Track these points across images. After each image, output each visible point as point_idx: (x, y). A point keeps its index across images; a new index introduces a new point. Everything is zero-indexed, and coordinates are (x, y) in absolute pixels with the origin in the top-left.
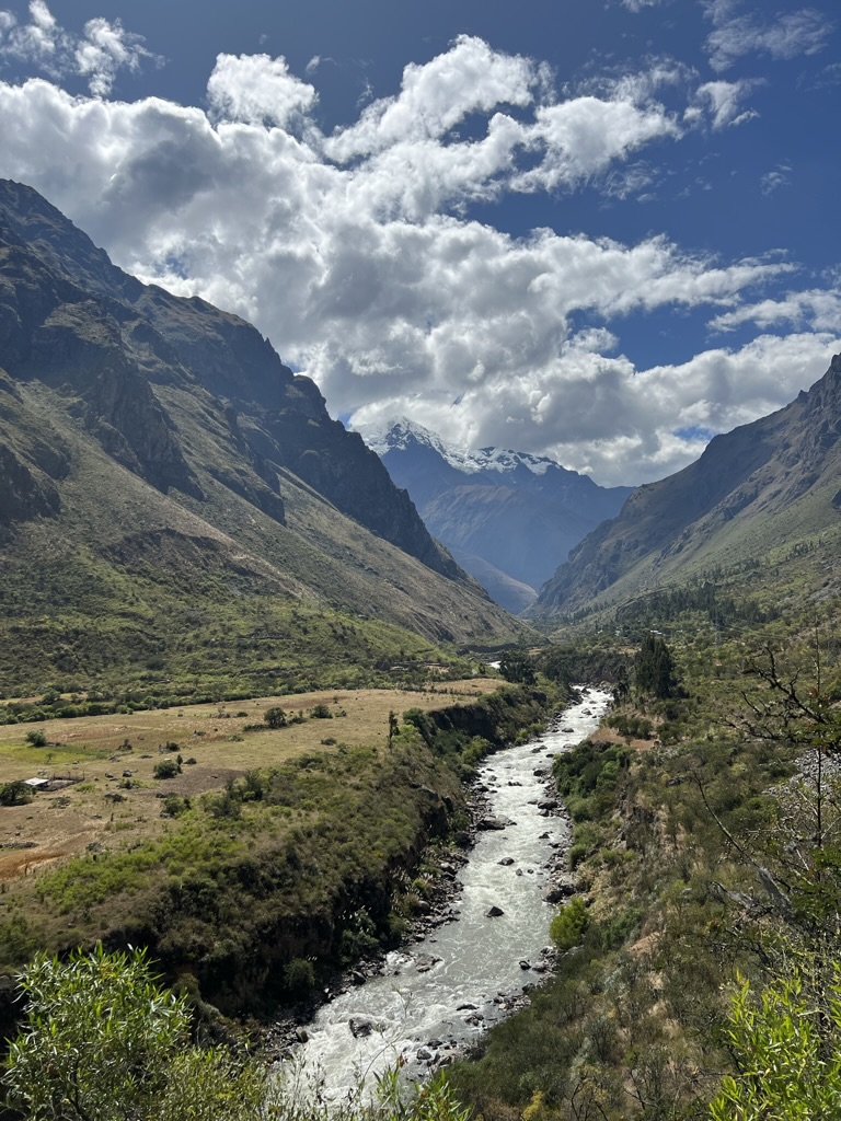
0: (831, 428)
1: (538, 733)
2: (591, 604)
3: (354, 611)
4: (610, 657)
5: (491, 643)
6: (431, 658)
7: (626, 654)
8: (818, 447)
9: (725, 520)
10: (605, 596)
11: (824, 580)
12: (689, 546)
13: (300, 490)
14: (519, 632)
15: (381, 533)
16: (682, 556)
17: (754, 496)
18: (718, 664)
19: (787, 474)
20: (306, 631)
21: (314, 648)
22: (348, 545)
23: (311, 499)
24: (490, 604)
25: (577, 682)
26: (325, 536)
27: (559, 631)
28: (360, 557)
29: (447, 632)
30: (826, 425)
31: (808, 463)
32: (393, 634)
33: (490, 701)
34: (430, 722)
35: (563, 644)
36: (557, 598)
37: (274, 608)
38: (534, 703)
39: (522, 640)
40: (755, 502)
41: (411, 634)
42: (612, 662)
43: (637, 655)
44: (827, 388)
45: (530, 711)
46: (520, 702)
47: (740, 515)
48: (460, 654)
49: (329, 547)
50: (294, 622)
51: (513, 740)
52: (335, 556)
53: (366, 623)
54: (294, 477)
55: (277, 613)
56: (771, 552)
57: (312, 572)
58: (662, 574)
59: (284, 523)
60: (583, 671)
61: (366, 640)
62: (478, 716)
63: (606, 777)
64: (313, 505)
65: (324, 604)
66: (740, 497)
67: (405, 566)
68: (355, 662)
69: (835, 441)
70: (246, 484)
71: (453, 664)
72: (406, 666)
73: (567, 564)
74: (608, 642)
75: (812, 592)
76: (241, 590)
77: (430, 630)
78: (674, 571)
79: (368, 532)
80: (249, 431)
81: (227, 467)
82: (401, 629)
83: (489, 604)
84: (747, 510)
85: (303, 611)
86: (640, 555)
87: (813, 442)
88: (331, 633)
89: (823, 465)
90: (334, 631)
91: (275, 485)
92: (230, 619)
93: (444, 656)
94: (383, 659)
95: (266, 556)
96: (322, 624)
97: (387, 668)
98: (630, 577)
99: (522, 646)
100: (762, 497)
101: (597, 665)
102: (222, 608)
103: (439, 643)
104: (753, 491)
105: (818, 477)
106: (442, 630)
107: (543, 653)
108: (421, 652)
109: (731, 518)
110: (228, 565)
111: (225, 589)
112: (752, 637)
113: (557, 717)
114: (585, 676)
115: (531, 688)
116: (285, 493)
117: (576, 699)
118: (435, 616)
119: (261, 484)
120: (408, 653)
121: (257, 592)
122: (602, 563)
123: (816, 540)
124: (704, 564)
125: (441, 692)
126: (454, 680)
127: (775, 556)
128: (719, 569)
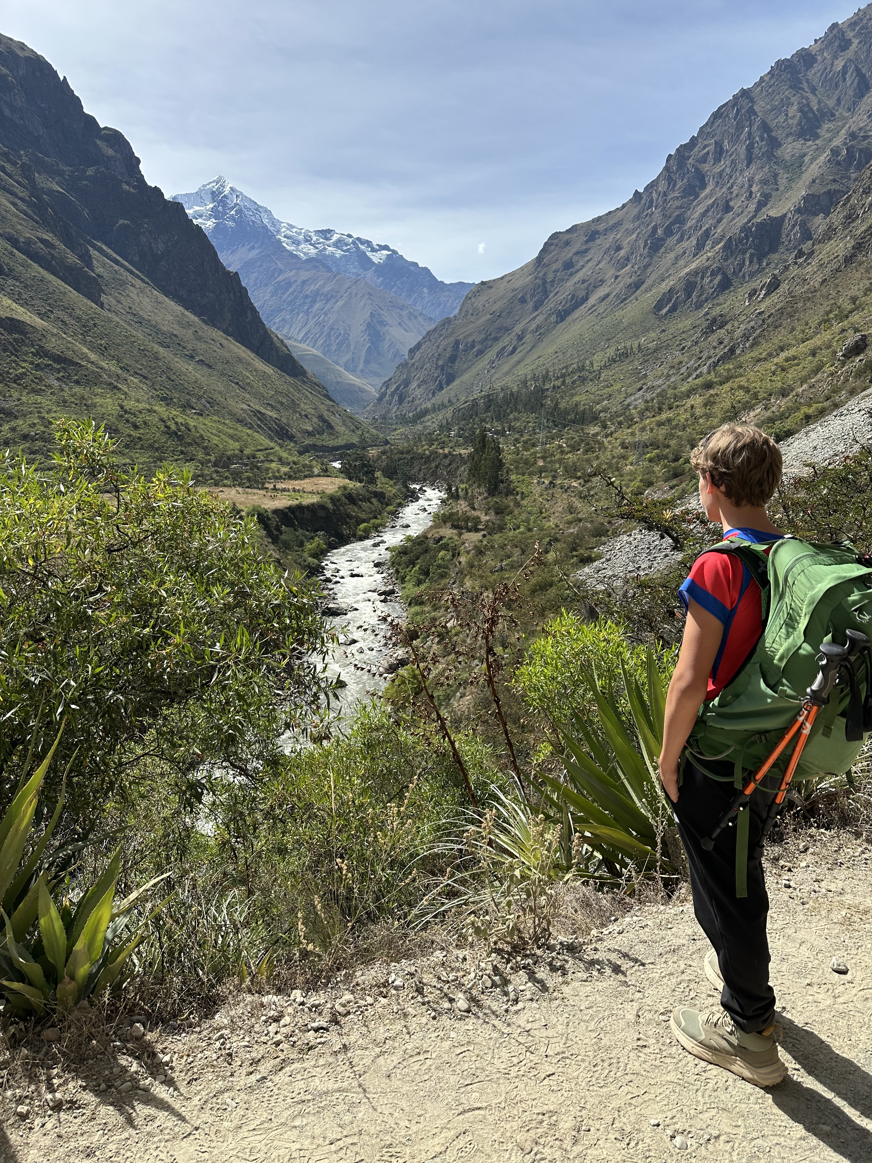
0: (659, 231)
1: (378, 529)
2: (429, 405)
3: (186, 406)
4: (445, 456)
5: (331, 443)
6: (271, 457)
7: (460, 454)
8: (646, 250)
9: (557, 323)
10: (443, 396)
11: (639, 385)
12: (522, 348)
13: (116, 267)
14: (360, 432)
15: (212, 321)
16: (516, 358)
17: (585, 299)
18: (541, 463)
19: (617, 277)
20: (136, 427)
21: (146, 444)
22: (175, 332)
23: (130, 278)
24: (331, 403)
25: (415, 481)
26: (149, 321)
27: (398, 432)
28: (190, 347)
29: (287, 431)
30: (655, 229)
31: (636, 267)
32: (231, 431)
33: (332, 498)
34: (274, 521)
35: (403, 445)
36: (396, 398)
37: (98, 400)
38: (374, 500)
39: (363, 440)
40: (585, 305)
41: (249, 431)
42: (447, 462)
43: (470, 454)
44: (660, 189)
45: (370, 508)
46: (361, 500)
47: (569, 319)
48: (301, 453)
49: (154, 334)
50: (122, 416)
51: (354, 535)
52: (161, 344)
53: (201, 419)
54: (109, 251)
55: (101, 406)
56: (595, 356)
57: (137, 362)
58: (496, 376)
59: (102, 306)
60: (420, 470)
61: (201, 436)
62: (321, 514)
63: (439, 566)
64: (132, 285)
65: (152, 397)
66: (572, 299)
67: (240, 360)
68: (192, 460)
69: (662, 245)
70: (53, 257)
71: (295, 463)
72: (246, 465)
73: (407, 364)
74: (444, 443)
75: (628, 396)
76: (58, 379)
77: (270, 428)
78: (506, 374)
79: (196, 319)
80: (51, 192)
81: (28, 235)
82: (239, 426)
83: (328, 402)
84: (576, 314)
85: (130, 405)
86: (477, 356)
87: (642, 246)
88: (163, 428)
89: (649, 270)
90: (168, 427)
91: (87, 259)
92: (49, 411)
93: (285, 455)
94: (221, 457)
95: (84, 342)
96: (154, 419)
97: (226, 466)
98: (466, 377)
99: (364, 445)
100: (592, 301)
101: (433, 465)
102: (39, 399)
103: (280, 441)
104: (584, 293)
105: (643, 283)
106: (283, 428)
107: (384, 453)
108: (261, 450)
109: (562, 320)
110: (42, 353)
111: (41, 379)
112: (573, 438)
113: (395, 514)
114: (421, 475)
115: (372, 488)
116: (100, 270)
117: (413, 496)
118: (274, 414)
119: (72, 258)
120: (247, 452)
121: (77, 382)
122: (440, 363)
123: (635, 345)
124: (534, 366)
125: (284, 490)
126: (296, 479)
127: (598, 359)
128: (547, 372)
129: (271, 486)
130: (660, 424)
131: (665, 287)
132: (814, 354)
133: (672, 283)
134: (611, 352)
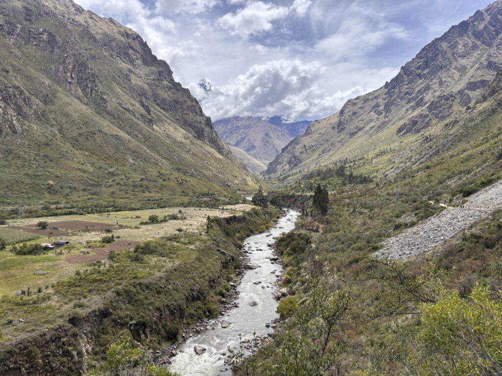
1: (268, 228)
2: (290, 173)
3: (186, 172)
4: (299, 196)
5: (247, 188)
6: (221, 195)
7: (306, 195)
9: (350, 138)
10: (296, 169)
12: (334, 149)
13: (160, 114)
15: (198, 137)
16: (331, 153)
17: (363, 128)
18: (348, 201)
19: (378, 118)
20: (164, 180)
21: (168, 188)
22: (182, 141)
23: (165, 119)
24: (247, 171)
25: (285, 207)
26: (172, 137)
27: (276, 184)
28: (188, 147)
32: (204, 183)
33: (248, 214)
34: (223, 223)
35: (279, 190)
37: (150, 170)
38: (267, 215)
40: (363, 130)
41: (212, 184)
42: (300, 198)
44: (398, 81)
45: (265, 219)
46: (261, 215)
47: (356, 136)
49: (173, 142)
50: (159, 176)
51: (258, 231)
52: (176, 146)
53: (192, 178)
54: (158, 108)
55: (151, 172)
56: (369, 153)
57: (166, 153)
58: (322, 161)
59: (153, 130)
60: (287, 202)
61: (192, 185)
62: (243, 220)
64: (166, 122)
65: (172, 168)
66: (357, 128)
67: (209, 152)
68: (187, 195)
69: (399, 105)
70: (135, 110)
71: (231, 197)
72: (210, 198)
73: (281, 155)
74: (298, 190)
75: (386, 171)
77: (220, 182)
78: (327, 160)
79: (192, 136)
80: (136, 85)
82: (208, 181)
83: (245, 171)
84: (360, 134)
86: (313, 152)
88: (176, 182)
89: (394, 116)
90: (178, 181)
91: (149, 111)
92: (129, 173)
93: (226, 194)
94: (200, 194)
96: (172, 178)
98: (308, 161)
99: (261, 190)
100: (367, 128)
101: (293, 200)
102: (125, 168)
103: (224, 188)
104: (363, 125)
105: (391, 121)
106: (226, 182)
107: (270, 194)
108: (217, 192)
109: (353, 137)
110: (128, 149)
111: (126, 160)
112: (362, 190)
113: (276, 222)
114: (288, 204)
115: (266, 209)
116: (153, 115)
117: (284, 214)
118: (222, 176)
119: (142, 111)
120: (211, 192)
122: (296, 155)
123: (389, 149)
124: (340, 157)
125: (227, 209)
126: (232, 205)
127: (371, 155)
128: (347, 159)
129: (221, 208)
130: (406, 185)
131: (401, 123)
132: (482, 154)
133: (405, 121)
134: (377, 151)
